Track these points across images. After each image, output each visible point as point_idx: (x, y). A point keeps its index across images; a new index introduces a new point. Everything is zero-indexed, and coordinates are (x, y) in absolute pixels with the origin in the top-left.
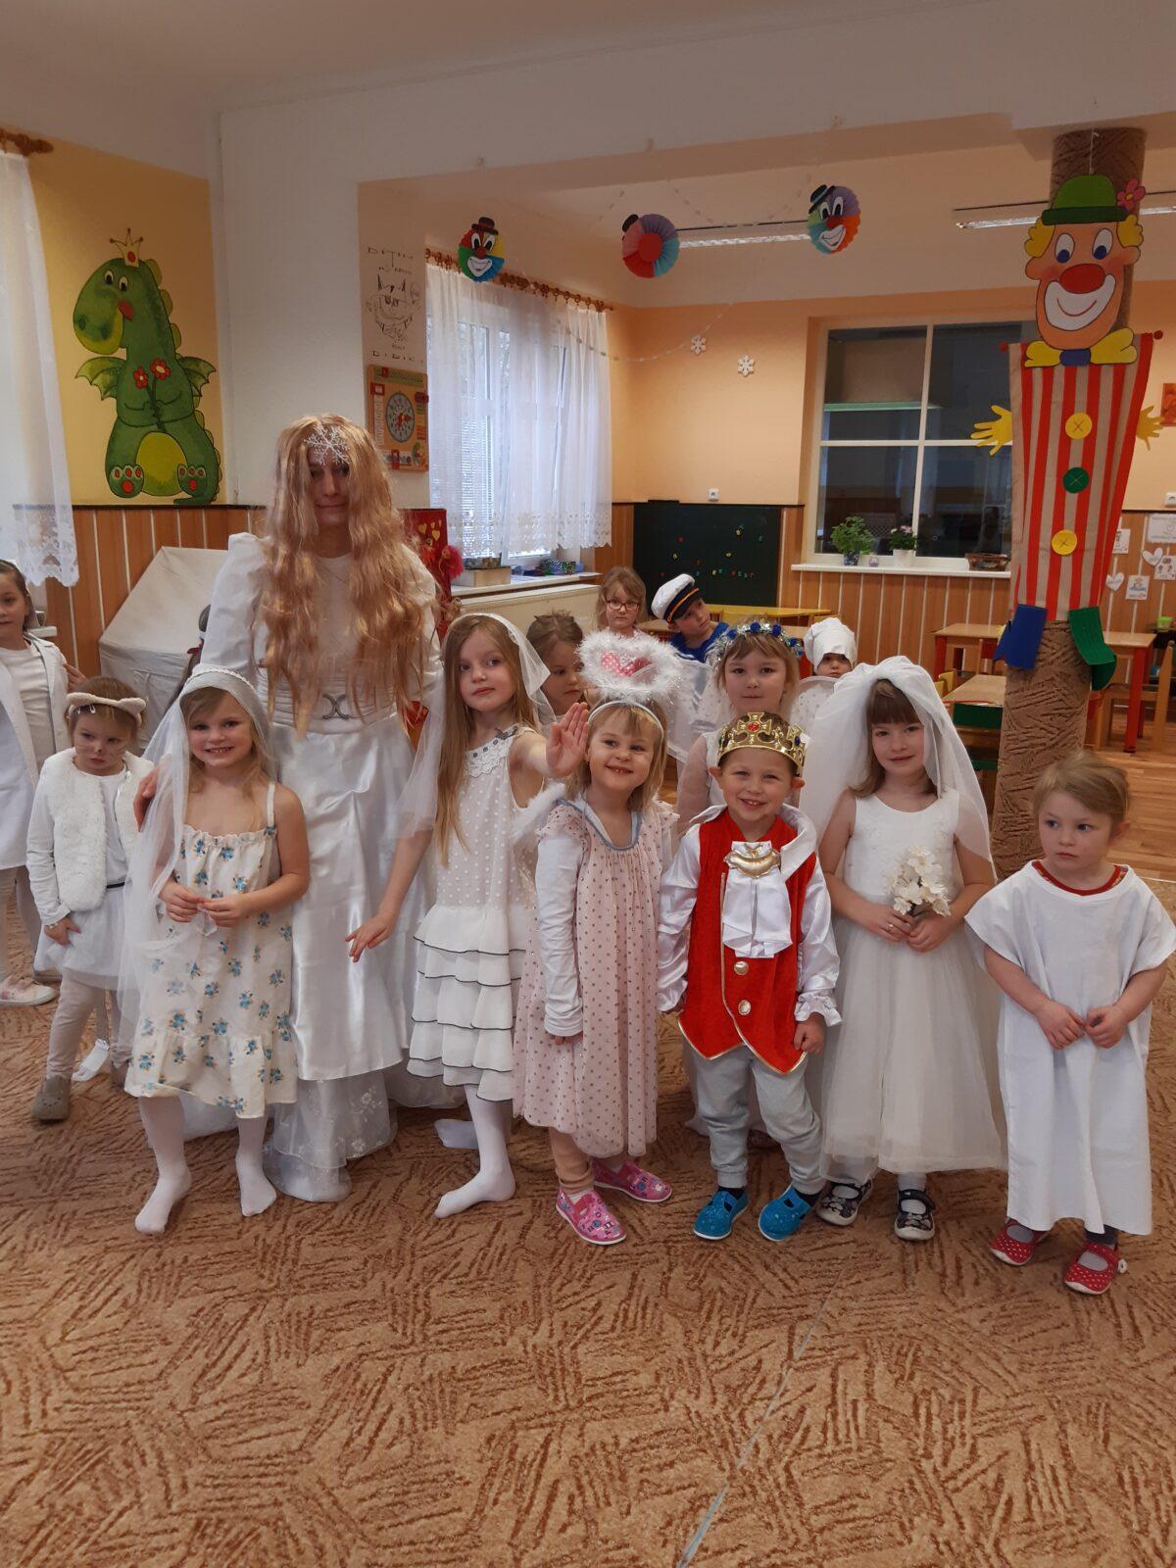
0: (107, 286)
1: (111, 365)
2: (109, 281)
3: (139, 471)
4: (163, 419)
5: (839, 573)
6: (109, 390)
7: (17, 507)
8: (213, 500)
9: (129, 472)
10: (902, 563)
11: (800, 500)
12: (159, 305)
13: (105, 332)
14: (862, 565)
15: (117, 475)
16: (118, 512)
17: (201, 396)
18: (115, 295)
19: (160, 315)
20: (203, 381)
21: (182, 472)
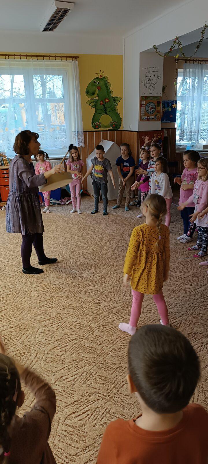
0: (94, 84)
1: (94, 101)
2: (95, 82)
3: (100, 123)
4: (107, 111)
6: (95, 106)
8: (119, 129)
9: (97, 123)
12: (107, 86)
13: (93, 94)
16: (93, 132)
17: (117, 105)
18: (96, 85)
19: (108, 88)
20: (118, 102)
21: (111, 123)
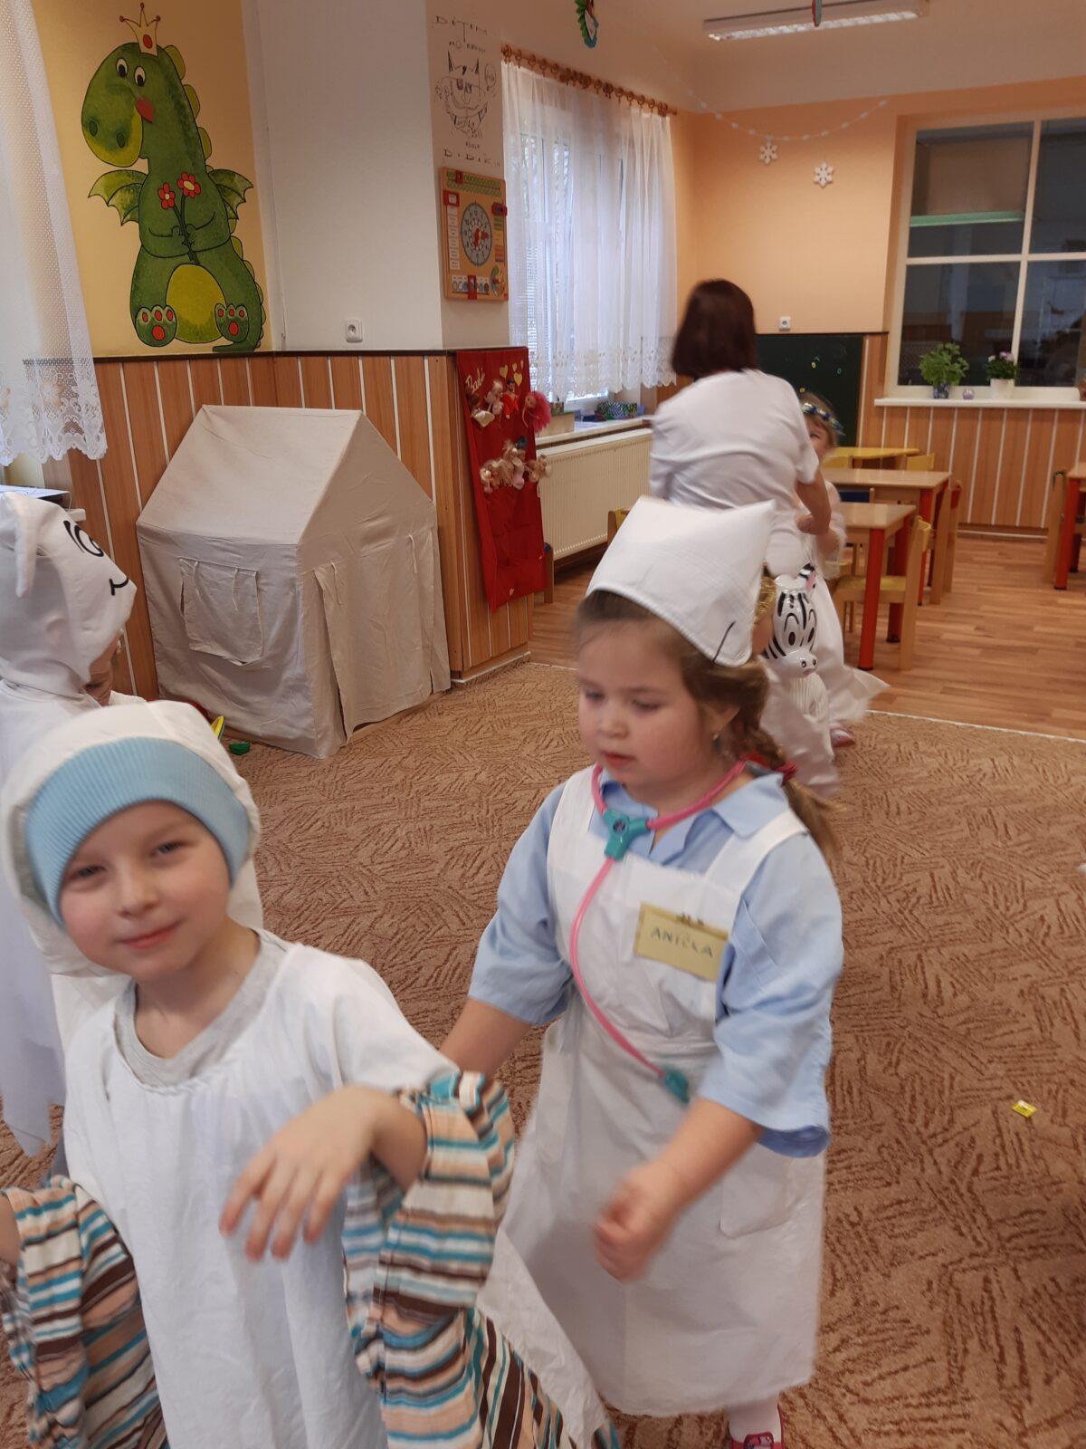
0: (121, 79)
1: (130, 180)
2: (122, 72)
3: (171, 313)
4: (194, 248)
5: (928, 409)
6: (132, 212)
7: (28, 363)
8: (256, 347)
9: (158, 315)
10: (1000, 394)
11: (884, 327)
12: (183, 106)
13: (121, 140)
14: (953, 397)
15: (145, 317)
16: (149, 365)
17: (237, 218)
18: (131, 91)
19: (186, 117)
20: (239, 200)
21: (220, 313)
